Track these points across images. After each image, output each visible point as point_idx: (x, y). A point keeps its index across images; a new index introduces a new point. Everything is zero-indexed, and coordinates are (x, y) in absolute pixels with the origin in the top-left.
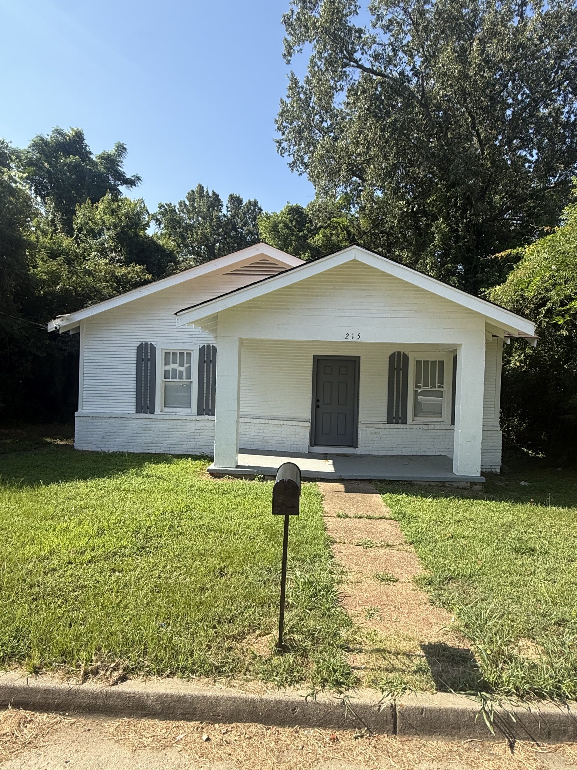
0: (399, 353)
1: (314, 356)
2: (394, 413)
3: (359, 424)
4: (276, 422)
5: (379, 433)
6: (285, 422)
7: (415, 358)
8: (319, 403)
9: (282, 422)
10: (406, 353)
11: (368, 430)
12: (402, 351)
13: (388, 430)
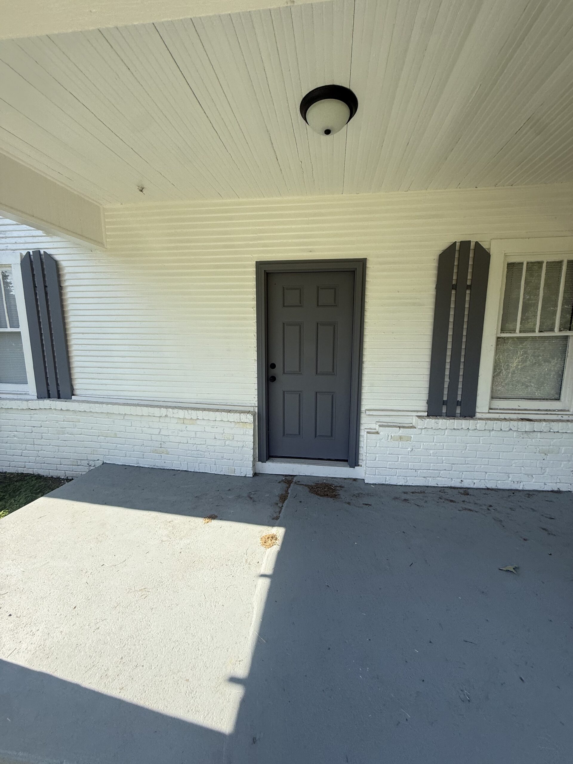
0: (465, 244)
1: (260, 265)
2: (446, 392)
3: (363, 415)
4: (181, 414)
5: (409, 439)
6: (200, 414)
7: (506, 256)
8: (273, 372)
9: (194, 414)
10: (485, 246)
11: (384, 432)
12: (473, 240)
13: (431, 432)
